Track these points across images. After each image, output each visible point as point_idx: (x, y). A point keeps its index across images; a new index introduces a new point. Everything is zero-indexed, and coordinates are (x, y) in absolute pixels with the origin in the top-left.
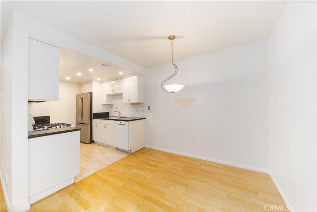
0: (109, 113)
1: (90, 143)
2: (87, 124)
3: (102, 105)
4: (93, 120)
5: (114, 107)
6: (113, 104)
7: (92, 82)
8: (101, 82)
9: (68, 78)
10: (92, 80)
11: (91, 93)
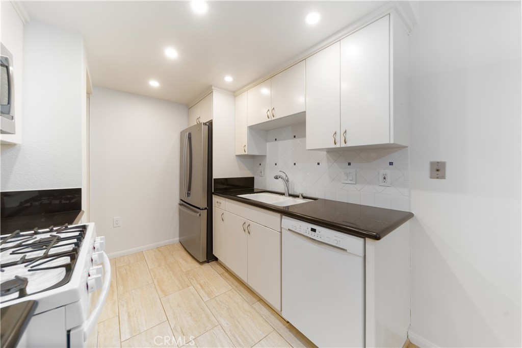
0: (253, 178)
1: (208, 262)
2: (199, 208)
3: (238, 156)
4: (216, 199)
5: (269, 161)
6: (265, 156)
7: (212, 92)
8: (234, 93)
9: (154, 84)
10: (211, 86)
11: (210, 125)
